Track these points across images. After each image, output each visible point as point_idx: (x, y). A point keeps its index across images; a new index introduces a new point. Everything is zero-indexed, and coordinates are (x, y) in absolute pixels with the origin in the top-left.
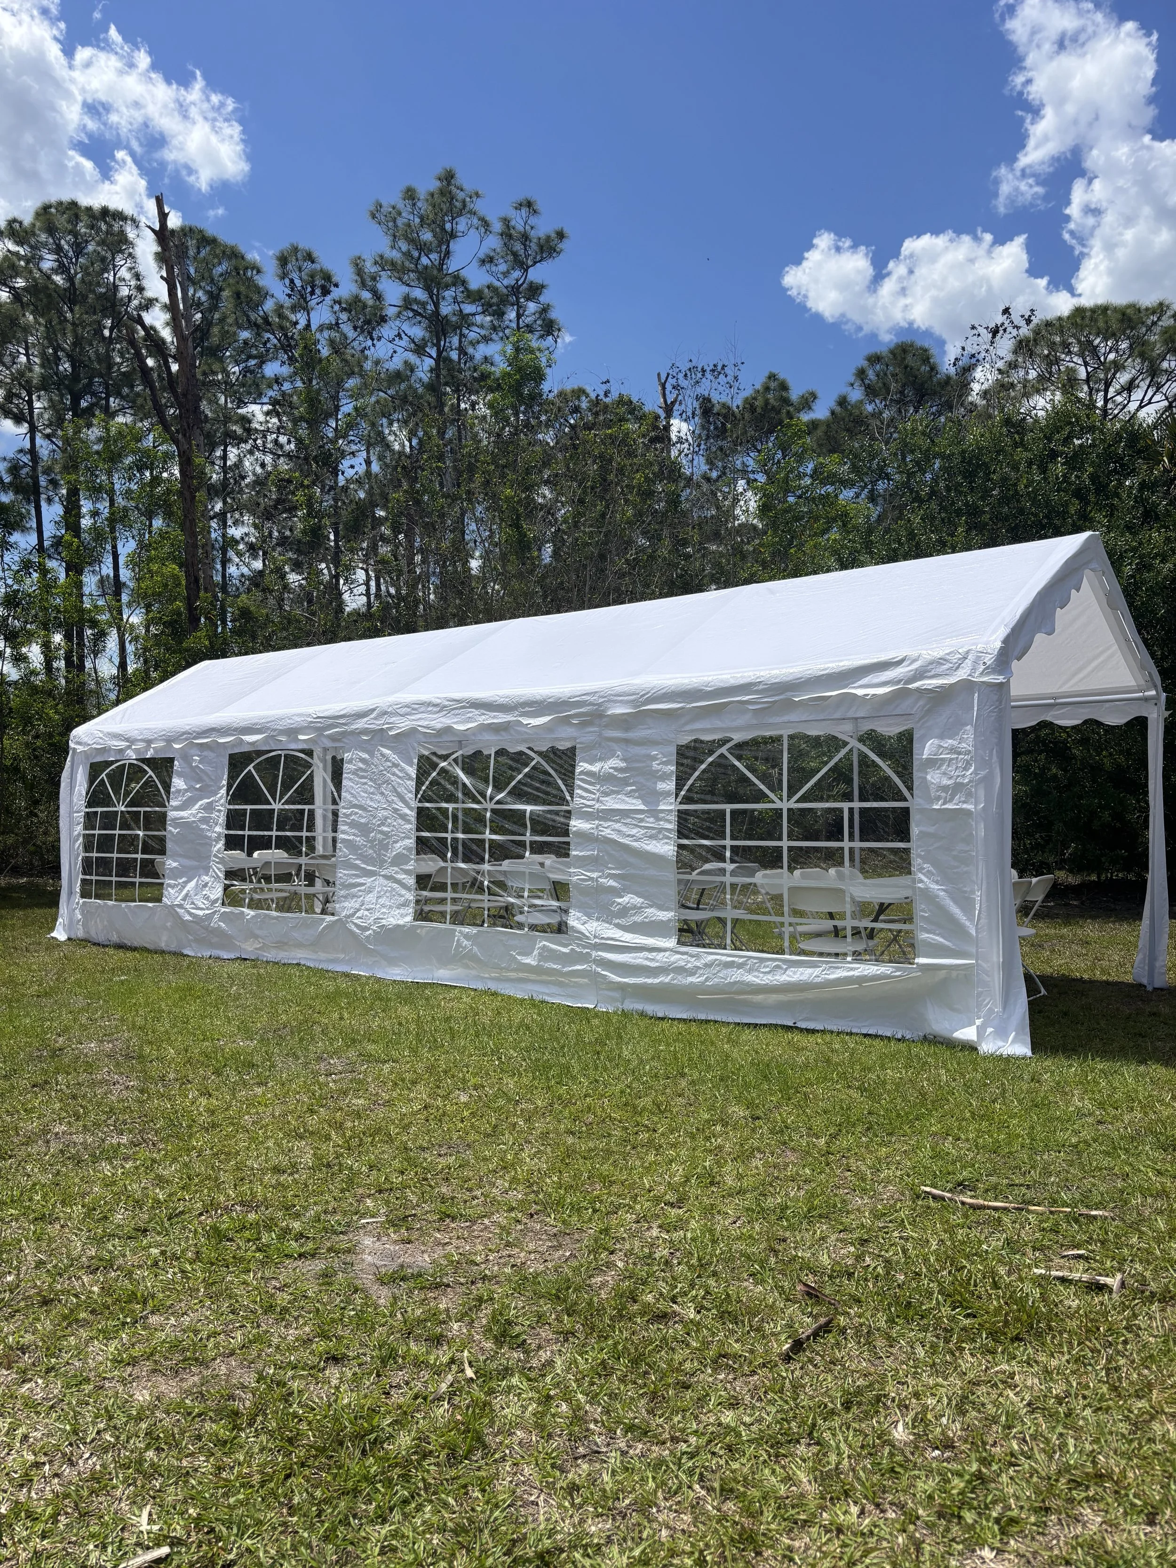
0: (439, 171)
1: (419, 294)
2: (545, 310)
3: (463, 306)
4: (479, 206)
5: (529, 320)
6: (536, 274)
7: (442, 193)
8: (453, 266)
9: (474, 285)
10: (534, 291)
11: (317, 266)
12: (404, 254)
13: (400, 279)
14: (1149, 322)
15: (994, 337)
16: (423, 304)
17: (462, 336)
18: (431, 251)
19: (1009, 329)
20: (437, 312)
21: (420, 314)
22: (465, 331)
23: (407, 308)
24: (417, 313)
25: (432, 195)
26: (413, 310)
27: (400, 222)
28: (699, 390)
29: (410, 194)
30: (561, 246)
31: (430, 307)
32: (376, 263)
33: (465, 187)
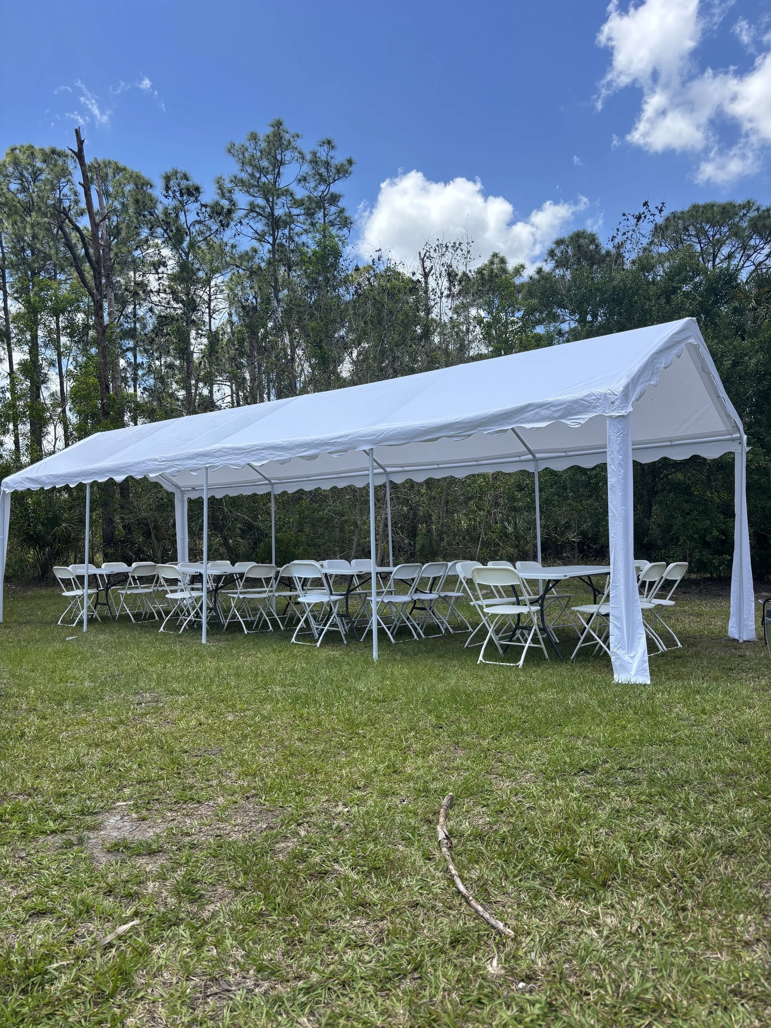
0: (272, 121)
1: (261, 201)
2: (342, 211)
3: (291, 210)
4: (298, 143)
5: (331, 218)
6: (335, 188)
7: (275, 135)
8: (282, 183)
9: (298, 196)
10: (334, 199)
11: (190, 183)
12: (249, 174)
13: (248, 192)
14: (741, 214)
15: (638, 221)
16: (263, 208)
17: (291, 229)
18: (267, 173)
19: (648, 216)
20: (272, 214)
21: (261, 215)
22: (293, 226)
23: (252, 211)
24: (259, 214)
25: (268, 137)
26: (256, 212)
27: (247, 155)
28: (444, 260)
29: (254, 137)
30: (351, 169)
31: (268, 210)
32: (231, 181)
33: (289, 131)
